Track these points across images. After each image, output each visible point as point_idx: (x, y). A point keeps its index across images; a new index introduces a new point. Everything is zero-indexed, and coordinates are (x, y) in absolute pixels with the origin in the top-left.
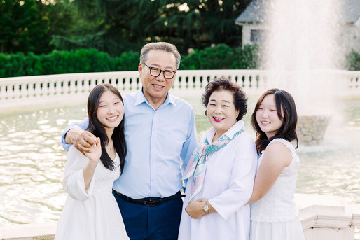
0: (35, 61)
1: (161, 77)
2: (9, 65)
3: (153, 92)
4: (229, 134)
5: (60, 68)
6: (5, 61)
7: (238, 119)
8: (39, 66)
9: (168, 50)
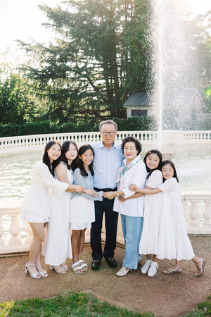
0: (18, 128)
1: (109, 135)
2: (4, 130)
3: (106, 142)
4: (134, 162)
5: (31, 131)
6: (2, 128)
7: (138, 155)
8: (20, 131)
9: (110, 123)
